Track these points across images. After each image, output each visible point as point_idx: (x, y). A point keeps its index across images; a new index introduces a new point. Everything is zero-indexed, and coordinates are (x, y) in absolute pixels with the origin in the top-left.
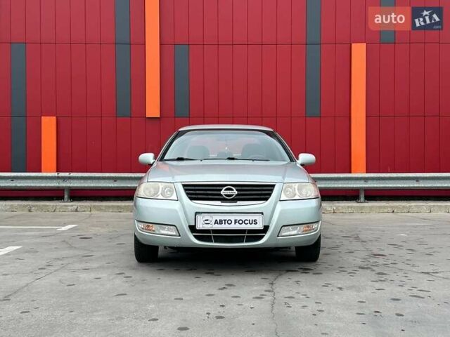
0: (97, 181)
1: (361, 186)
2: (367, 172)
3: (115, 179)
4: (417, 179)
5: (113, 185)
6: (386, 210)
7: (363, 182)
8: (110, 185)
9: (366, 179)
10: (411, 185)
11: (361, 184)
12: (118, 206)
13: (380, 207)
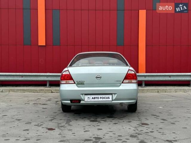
0: (13, 77)
1: (143, 79)
2: (146, 73)
3: (22, 76)
4: (170, 76)
5: (21, 79)
6: (155, 91)
7: (144, 77)
8: (20, 79)
9: (145, 76)
10: (167, 79)
11: (143, 78)
12: (23, 90)
13: (152, 90)
